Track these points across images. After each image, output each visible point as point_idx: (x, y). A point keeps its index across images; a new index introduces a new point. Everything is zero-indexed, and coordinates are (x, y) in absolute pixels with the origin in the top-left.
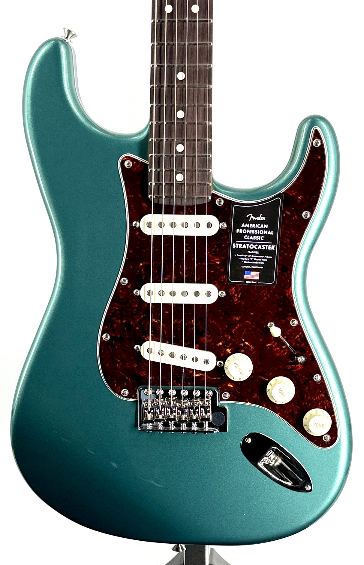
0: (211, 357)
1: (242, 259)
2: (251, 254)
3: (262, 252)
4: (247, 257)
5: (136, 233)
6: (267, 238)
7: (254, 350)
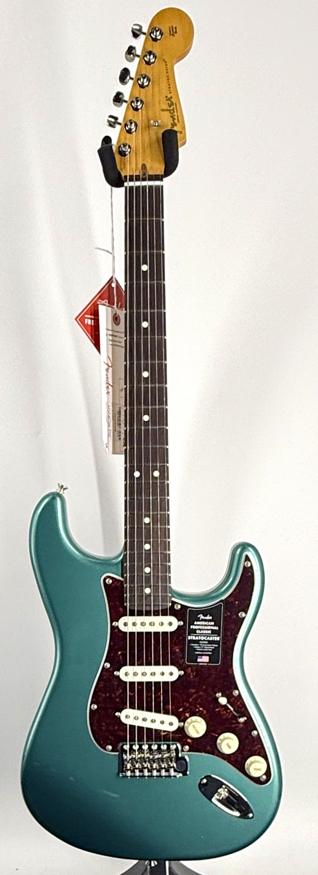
0: (174, 719)
1: (196, 647)
2: (202, 644)
3: (210, 642)
4: (199, 646)
5: (115, 631)
6: (213, 632)
7: (207, 714)
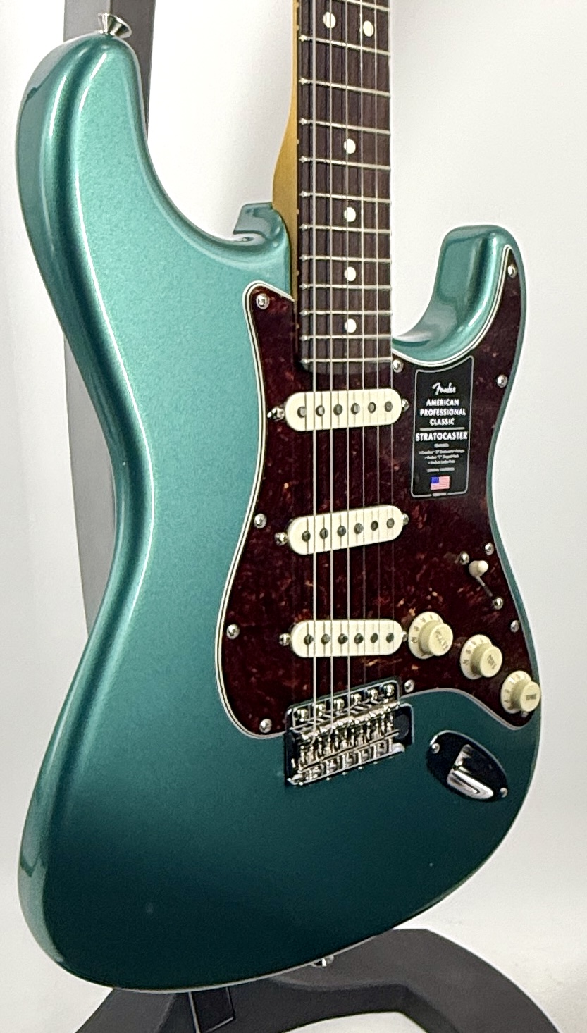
0: (396, 628)
1: (428, 458)
2: (440, 449)
3: (454, 444)
4: (434, 454)
5: (277, 429)
6: (459, 421)
7: (443, 603)
